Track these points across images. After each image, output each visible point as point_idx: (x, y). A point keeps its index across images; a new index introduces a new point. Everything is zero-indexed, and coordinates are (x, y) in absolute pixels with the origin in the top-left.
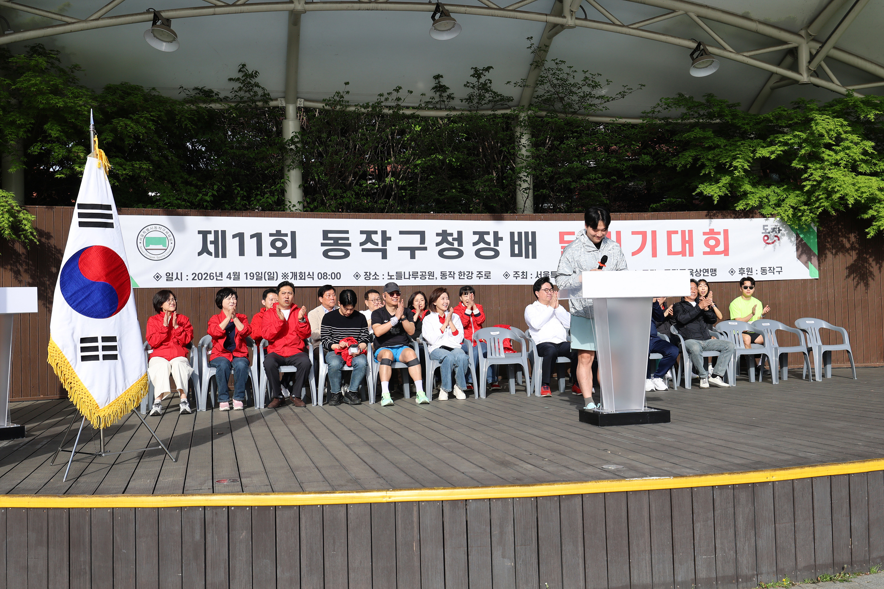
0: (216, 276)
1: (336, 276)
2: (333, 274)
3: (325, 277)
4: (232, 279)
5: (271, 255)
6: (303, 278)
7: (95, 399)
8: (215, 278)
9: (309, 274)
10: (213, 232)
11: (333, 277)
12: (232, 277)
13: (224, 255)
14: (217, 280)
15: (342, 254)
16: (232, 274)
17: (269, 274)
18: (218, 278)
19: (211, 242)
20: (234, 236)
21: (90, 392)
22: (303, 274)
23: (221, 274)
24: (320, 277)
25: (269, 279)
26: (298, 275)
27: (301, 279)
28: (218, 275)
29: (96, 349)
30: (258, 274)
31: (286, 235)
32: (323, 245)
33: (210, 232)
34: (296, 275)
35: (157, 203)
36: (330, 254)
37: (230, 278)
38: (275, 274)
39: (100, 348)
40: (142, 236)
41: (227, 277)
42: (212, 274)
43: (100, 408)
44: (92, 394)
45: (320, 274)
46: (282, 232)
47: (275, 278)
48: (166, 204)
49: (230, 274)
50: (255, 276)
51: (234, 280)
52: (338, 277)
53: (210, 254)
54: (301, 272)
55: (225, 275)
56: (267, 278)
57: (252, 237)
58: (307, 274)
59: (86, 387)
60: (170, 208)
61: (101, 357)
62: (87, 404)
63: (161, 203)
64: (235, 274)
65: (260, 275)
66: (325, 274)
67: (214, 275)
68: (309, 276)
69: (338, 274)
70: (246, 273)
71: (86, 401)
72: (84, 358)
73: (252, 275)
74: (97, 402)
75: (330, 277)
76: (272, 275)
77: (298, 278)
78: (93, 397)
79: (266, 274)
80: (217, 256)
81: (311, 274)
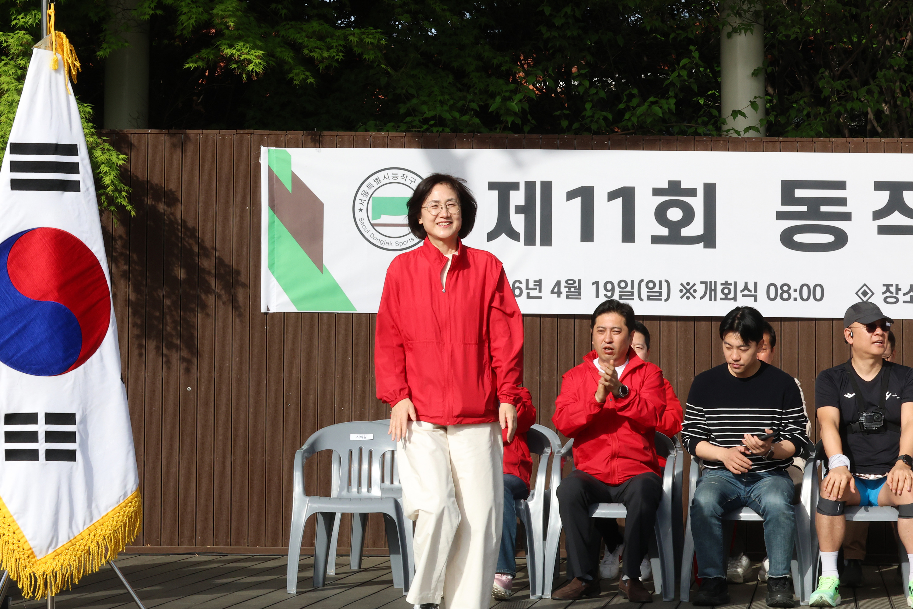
0: (527, 288)
1: (812, 292)
2: (805, 289)
3: (785, 296)
4: (564, 296)
5: (656, 240)
6: (731, 296)
7: (28, 537)
8: (525, 292)
9: (746, 288)
10: (522, 187)
11: (805, 296)
12: (564, 290)
13: (547, 241)
14: (529, 297)
15: (829, 238)
16: (563, 284)
17: (651, 285)
18: (533, 293)
19: (519, 210)
20: (571, 195)
21: (20, 523)
22: (732, 287)
23: (539, 283)
24: (772, 295)
25: (649, 298)
26: (719, 288)
27: (726, 298)
28: (531, 285)
29: (33, 437)
30: (623, 285)
31: (692, 192)
32: (781, 216)
33: (515, 186)
34: (715, 290)
35: (408, 119)
36: (799, 238)
37: (559, 293)
38: (665, 285)
39: (41, 436)
40: (366, 194)
41: (552, 292)
42: (517, 285)
43: (38, 558)
44: (22, 529)
45: (772, 289)
46: (683, 186)
47: (664, 295)
48: (426, 121)
49: (558, 283)
50: (617, 289)
51: (568, 297)
52: (818, 296)
53: (514, 236)
54: (726, 283)
55: (547, 286)
56: (644, 295)
57: (612, 196)
58: (740, 287)
59: (12, 513)
60: (435, 129)
61: (42, 455)
62: (11, 547)
63: (417, 119)
64: (570, 283)
65: (629, 288)
66: (785, 288)
67: (523, 286)
68: (746, 292)
69: (818, 289)
70: (596, 283)
71: (11, 540)
72: (11, 455)
73: (609, 287)
74: (32, 544)
75: (797, 295)
76: (657, 289)
77: (720, 295)
78: (25, 533)
79: (643, 285)
80: (530, 241)
81: (751, 287)
